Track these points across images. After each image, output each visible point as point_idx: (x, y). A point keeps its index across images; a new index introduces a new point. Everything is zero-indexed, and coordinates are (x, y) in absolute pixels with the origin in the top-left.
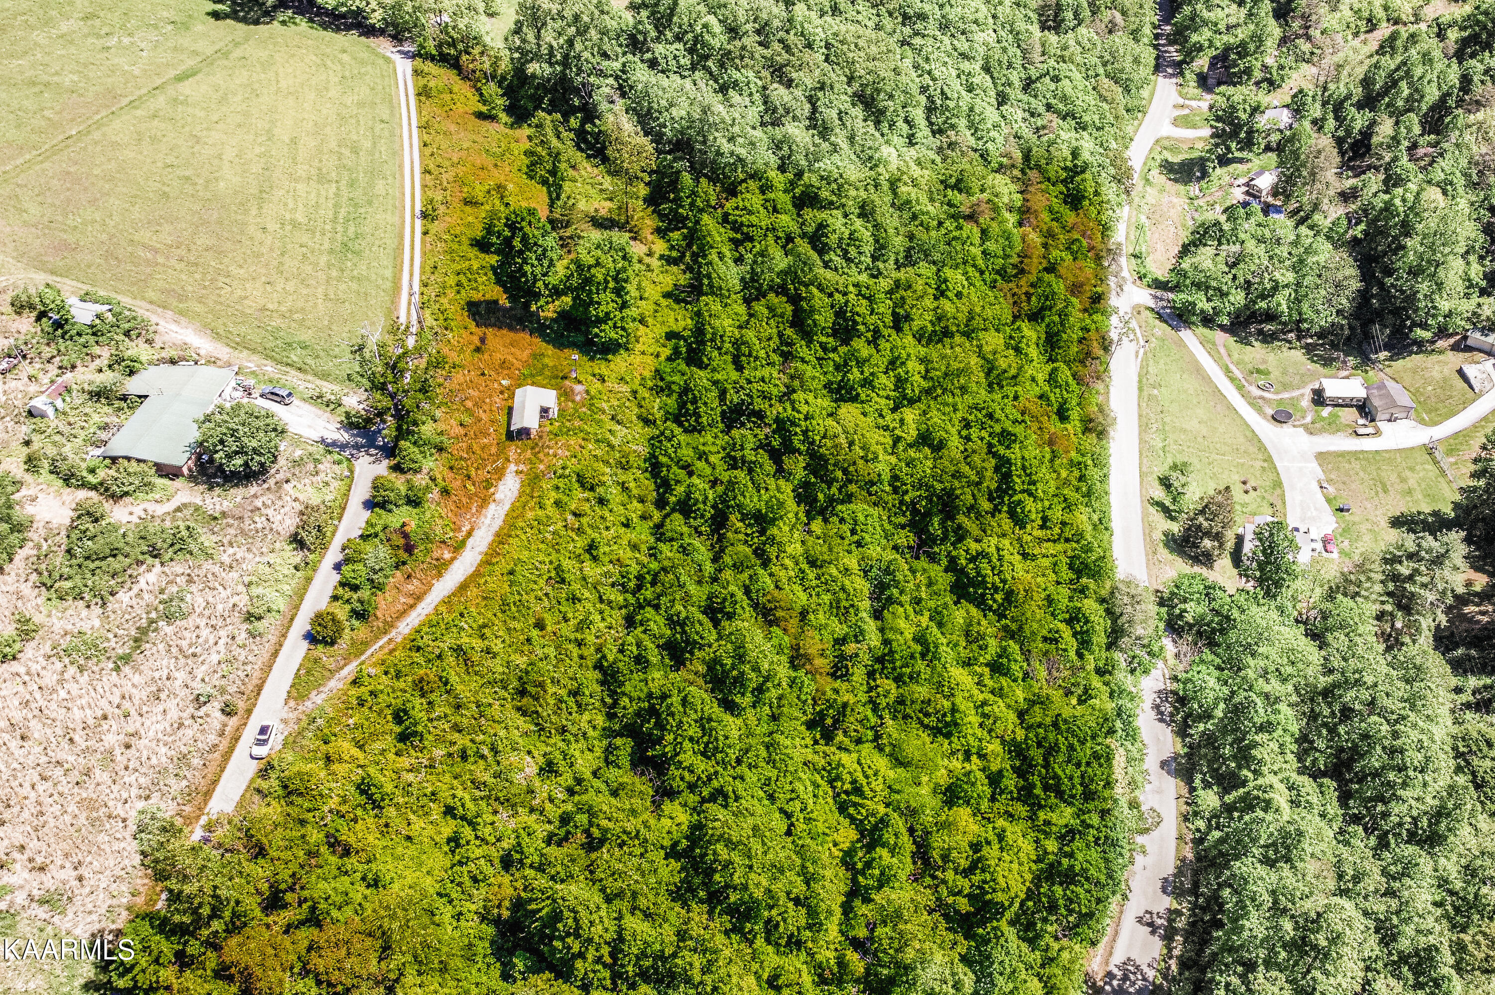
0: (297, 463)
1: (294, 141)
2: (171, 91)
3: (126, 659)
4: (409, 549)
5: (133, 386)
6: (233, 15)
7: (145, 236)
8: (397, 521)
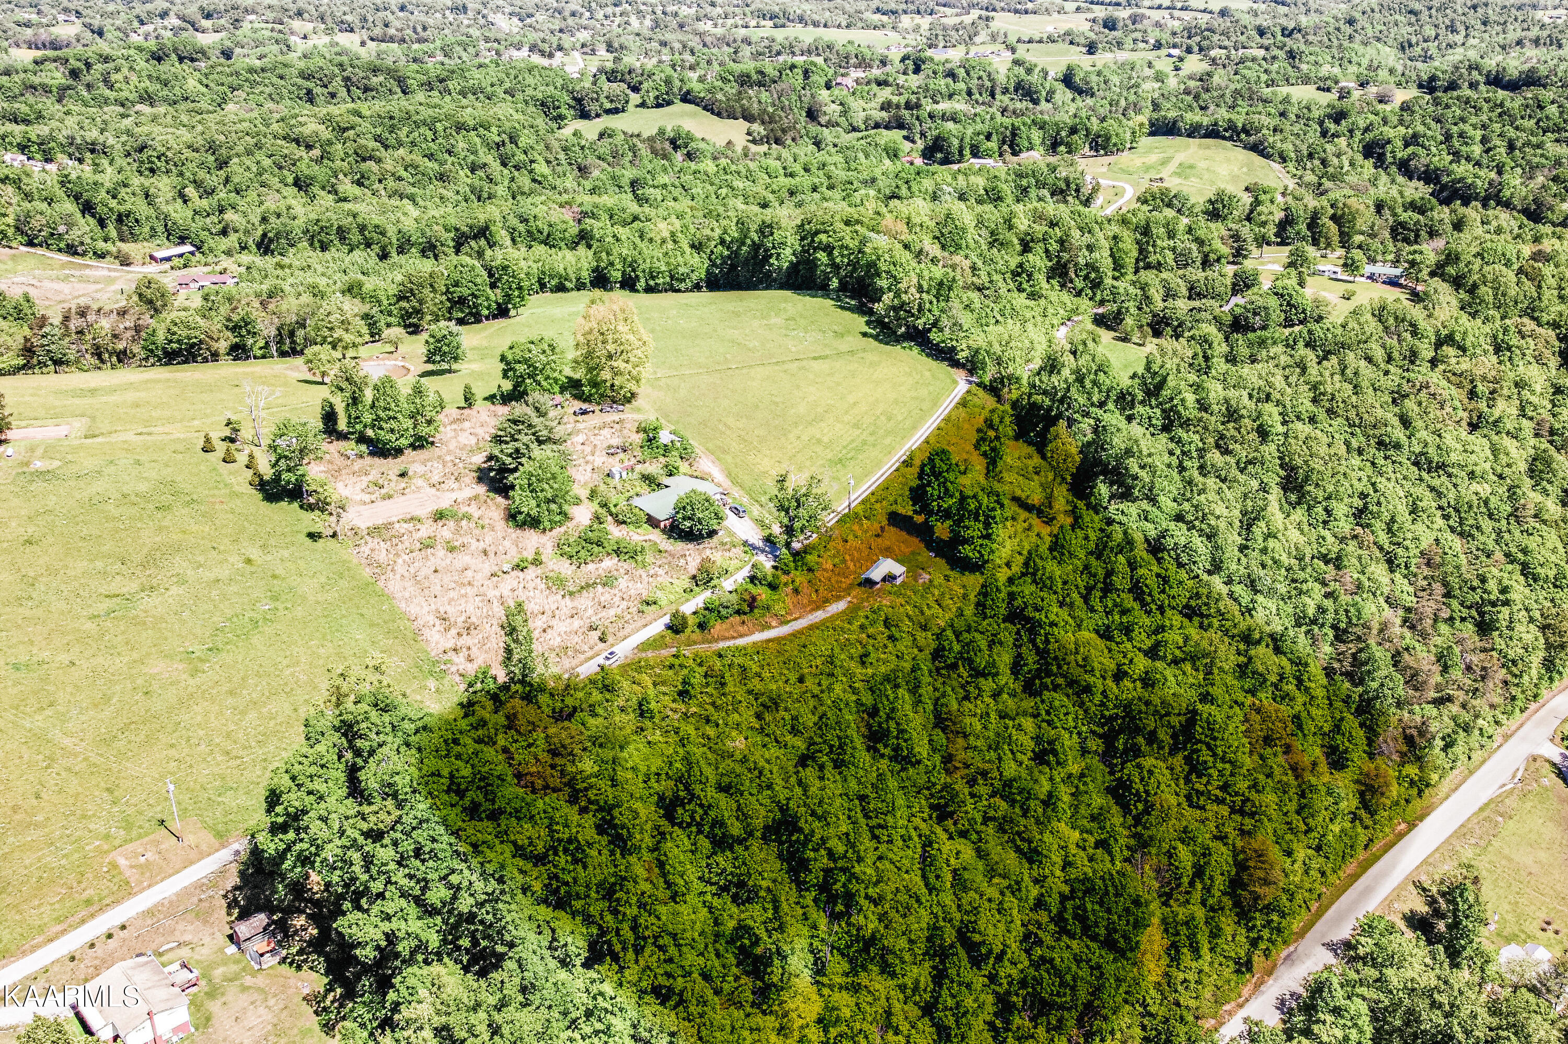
0: (723, 544)
1: (855, 404)
2: (804, 363)
3: (571, 594)
4: (752, 607)
5: (666, 481)
6: (876, 337)
7: (730, 421)
8: (755, 590)
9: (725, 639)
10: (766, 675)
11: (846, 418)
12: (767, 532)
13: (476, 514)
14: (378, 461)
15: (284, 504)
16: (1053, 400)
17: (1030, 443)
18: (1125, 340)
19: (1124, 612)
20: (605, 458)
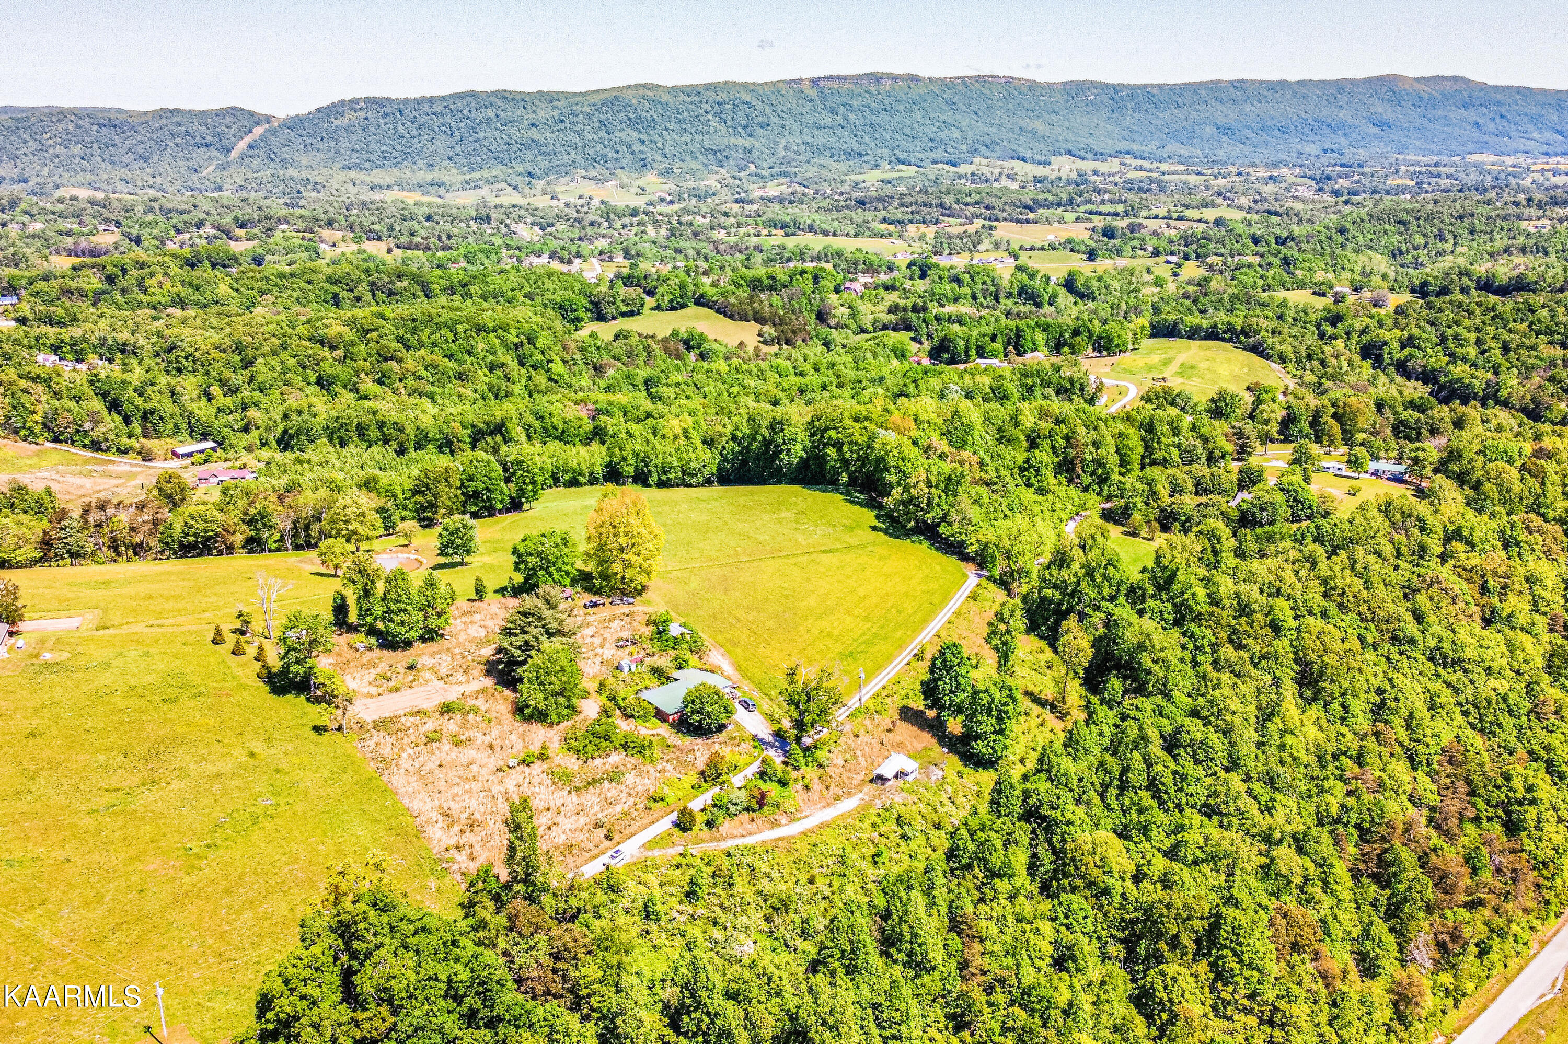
0: (732, 738)
1: (865, 597)
2: (814, 556)
3: (577, 789)
4: (761, 804)
5: (676, 674)
6: (885, 531)
7: (741, 614)
8: (764, 787)
9: (734, 837)
10: (775, 875)
11: (856, 612)
12: (777, 726)
13: (483, 708)
14: (386, 653)
15: (291, 697)
16: (1063, 594)
17: (1041, 637)
18: (1134, 534)
19: (1140, 811)
20: (613, 651)
